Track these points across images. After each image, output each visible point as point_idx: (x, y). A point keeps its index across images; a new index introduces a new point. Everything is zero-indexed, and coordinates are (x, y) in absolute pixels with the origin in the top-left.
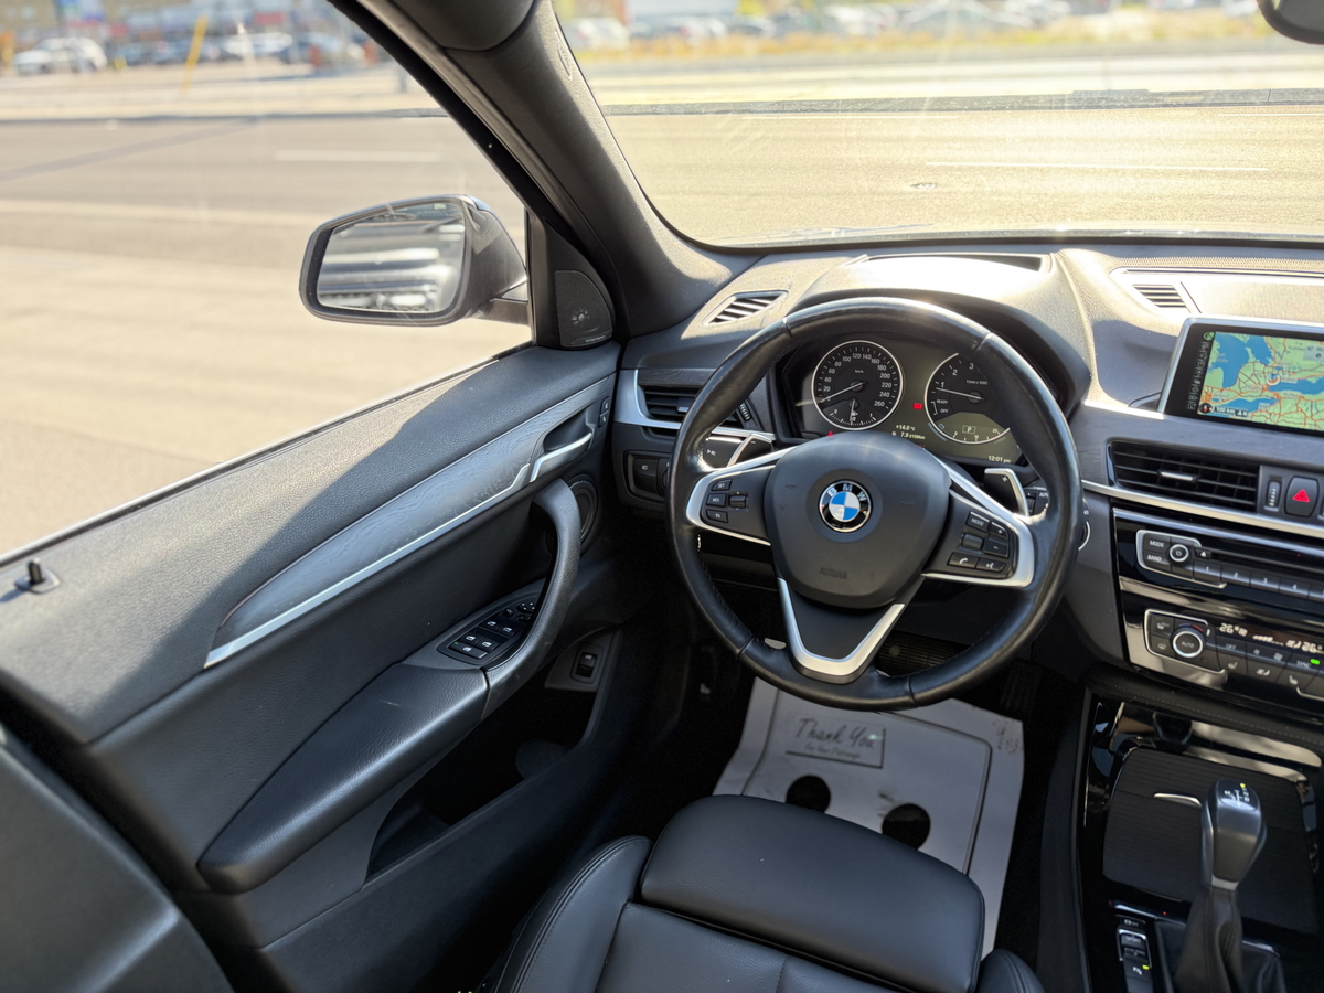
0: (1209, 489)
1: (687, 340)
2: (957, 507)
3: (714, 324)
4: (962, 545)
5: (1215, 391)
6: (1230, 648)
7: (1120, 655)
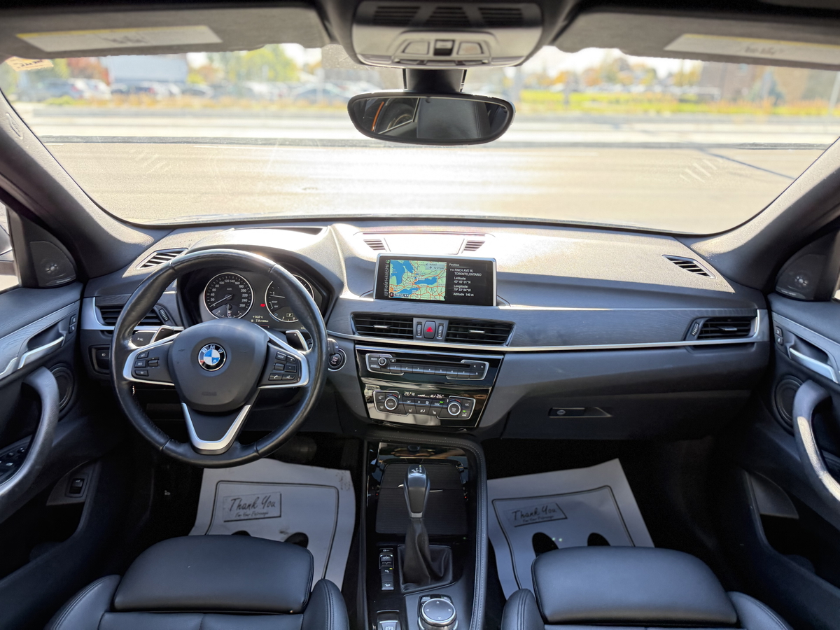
0: (396, 331)
1: (126, 278)
2: (272, 350)
3: (143, 268)
4: (274, 369)
5: (394, 287)
6: (408, 402)
7: (366, 415)
